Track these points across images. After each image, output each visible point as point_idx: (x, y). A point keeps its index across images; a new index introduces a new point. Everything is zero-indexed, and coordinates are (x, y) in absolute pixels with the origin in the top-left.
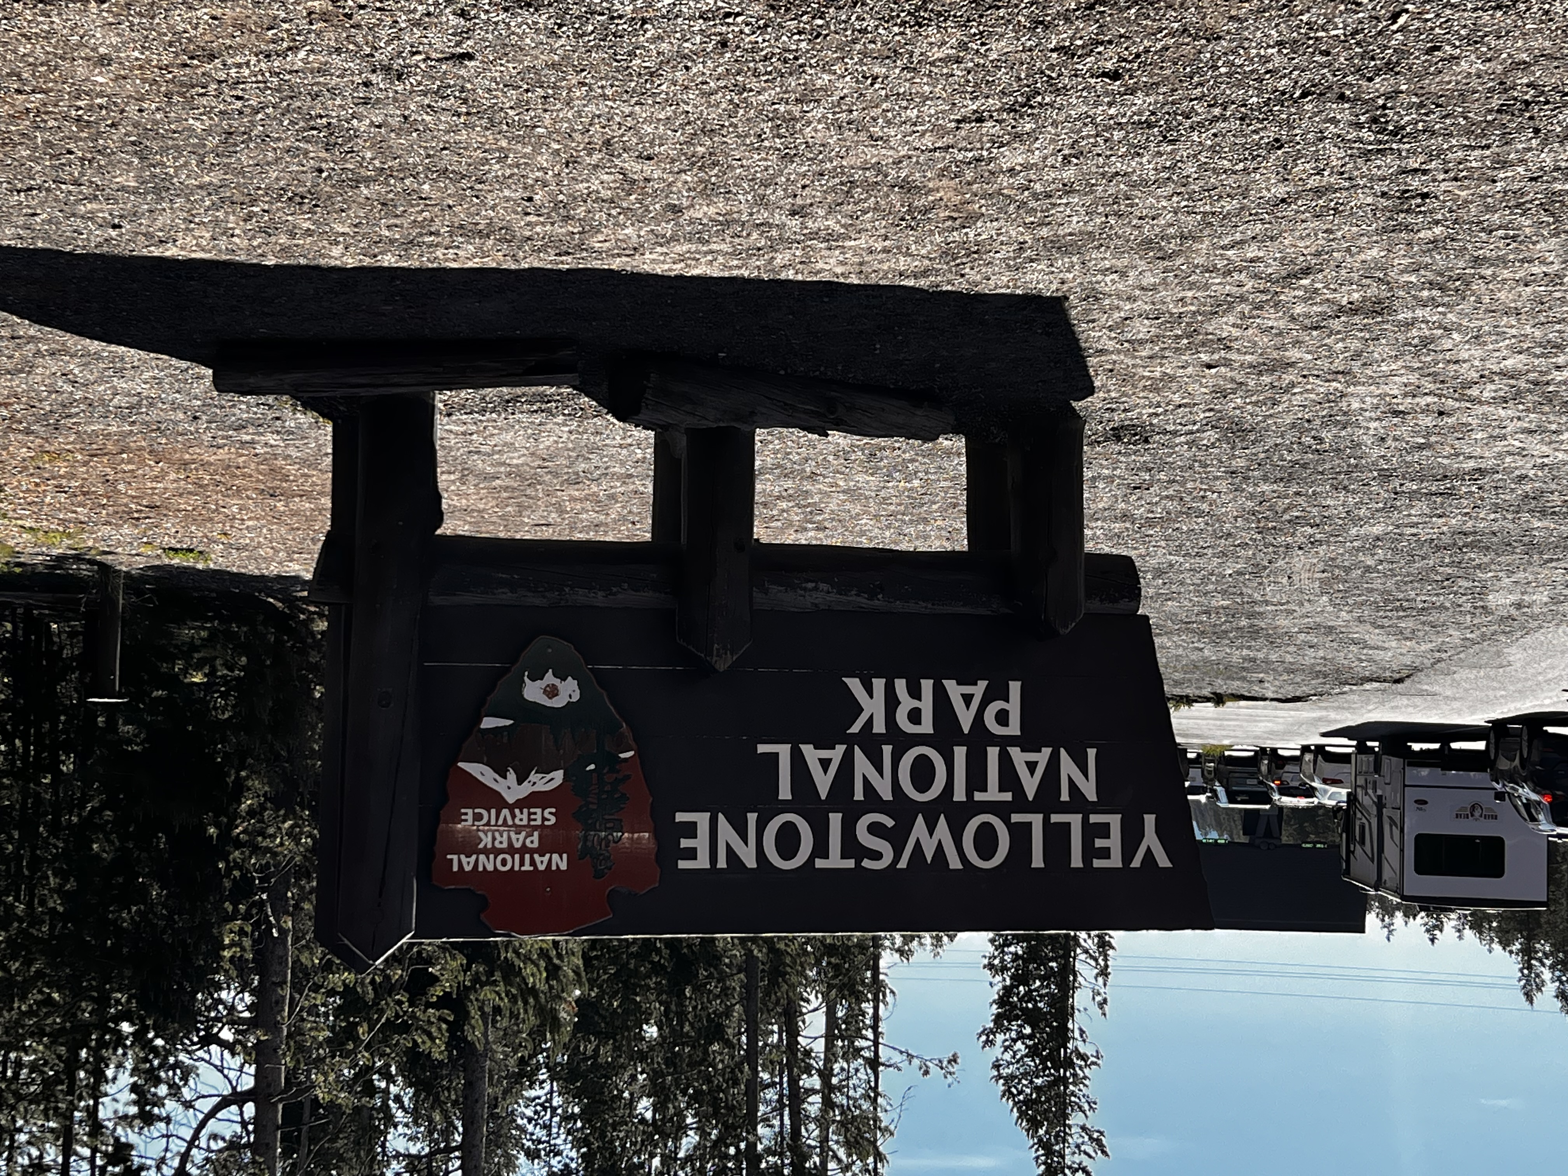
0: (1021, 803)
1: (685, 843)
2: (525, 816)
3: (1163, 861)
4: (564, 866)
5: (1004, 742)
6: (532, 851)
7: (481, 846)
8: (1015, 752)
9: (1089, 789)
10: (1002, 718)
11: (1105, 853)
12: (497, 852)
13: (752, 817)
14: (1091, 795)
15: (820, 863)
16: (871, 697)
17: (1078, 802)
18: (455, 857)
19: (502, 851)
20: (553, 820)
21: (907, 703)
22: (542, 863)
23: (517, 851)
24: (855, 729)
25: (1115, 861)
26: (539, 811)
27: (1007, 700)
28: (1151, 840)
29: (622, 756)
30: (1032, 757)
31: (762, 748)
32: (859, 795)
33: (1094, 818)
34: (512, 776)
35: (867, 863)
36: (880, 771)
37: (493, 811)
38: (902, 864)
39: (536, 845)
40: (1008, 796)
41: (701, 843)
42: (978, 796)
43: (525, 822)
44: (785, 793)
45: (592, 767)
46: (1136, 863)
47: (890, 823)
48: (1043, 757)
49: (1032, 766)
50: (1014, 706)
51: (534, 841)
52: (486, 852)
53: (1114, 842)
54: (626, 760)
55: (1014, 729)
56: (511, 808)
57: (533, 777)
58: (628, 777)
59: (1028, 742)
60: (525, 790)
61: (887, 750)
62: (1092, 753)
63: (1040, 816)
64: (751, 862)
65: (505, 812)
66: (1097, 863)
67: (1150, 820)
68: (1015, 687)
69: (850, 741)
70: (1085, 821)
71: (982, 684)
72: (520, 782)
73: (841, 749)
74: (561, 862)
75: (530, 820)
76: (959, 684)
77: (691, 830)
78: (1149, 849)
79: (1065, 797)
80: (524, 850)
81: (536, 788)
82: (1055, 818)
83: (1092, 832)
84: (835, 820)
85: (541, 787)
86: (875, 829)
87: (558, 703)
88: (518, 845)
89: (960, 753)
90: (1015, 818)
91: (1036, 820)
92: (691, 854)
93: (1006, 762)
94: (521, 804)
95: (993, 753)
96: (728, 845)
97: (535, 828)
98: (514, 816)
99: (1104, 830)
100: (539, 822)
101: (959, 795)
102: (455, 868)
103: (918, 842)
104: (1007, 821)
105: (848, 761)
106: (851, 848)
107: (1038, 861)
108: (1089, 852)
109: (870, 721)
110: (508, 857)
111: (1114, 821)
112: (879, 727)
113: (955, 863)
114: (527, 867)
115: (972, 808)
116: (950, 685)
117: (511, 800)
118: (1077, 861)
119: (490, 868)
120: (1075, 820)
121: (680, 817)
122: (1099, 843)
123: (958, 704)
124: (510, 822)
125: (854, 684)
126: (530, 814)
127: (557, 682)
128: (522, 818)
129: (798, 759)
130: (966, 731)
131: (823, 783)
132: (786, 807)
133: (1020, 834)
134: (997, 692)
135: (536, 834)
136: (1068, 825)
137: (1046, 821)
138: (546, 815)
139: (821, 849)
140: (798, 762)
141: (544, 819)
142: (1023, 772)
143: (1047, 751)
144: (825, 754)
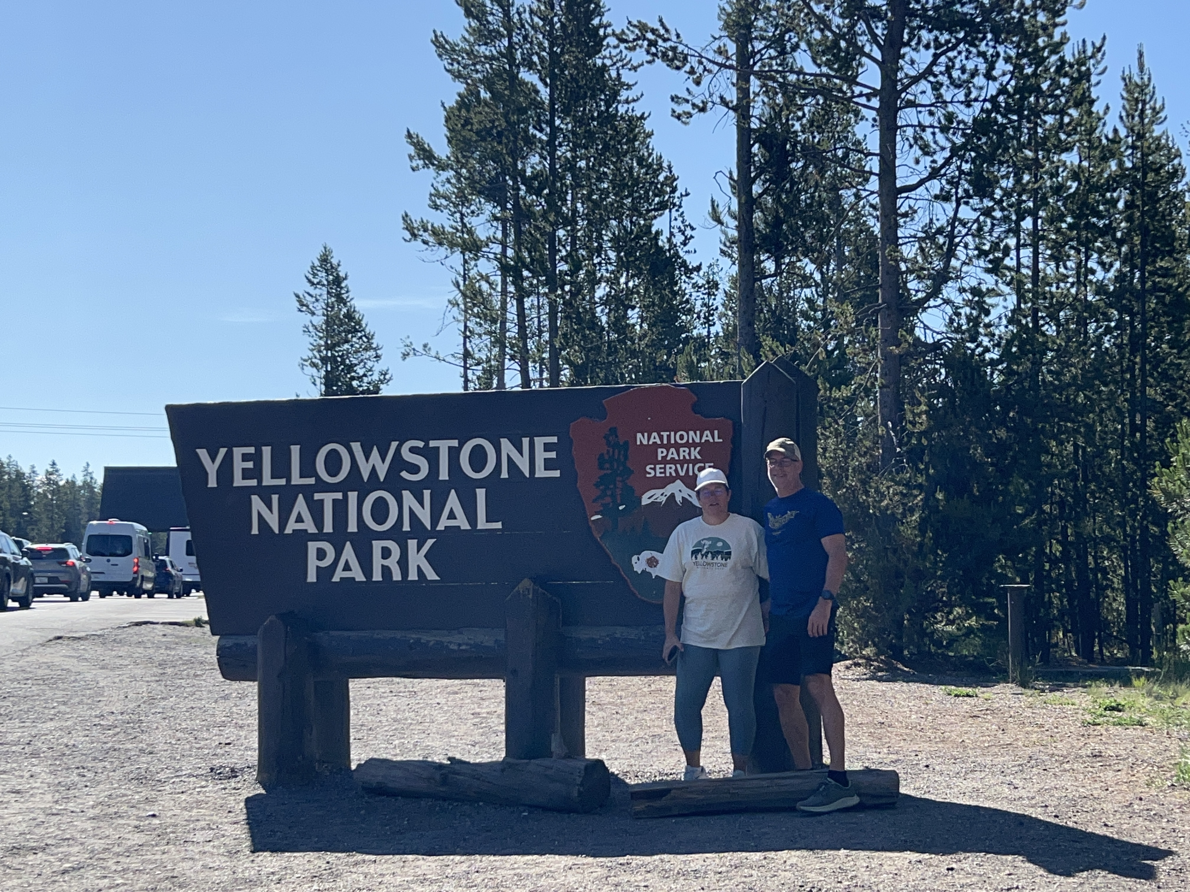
0: (308, 492)
1: (553, 455)
2: (668, 471)
3: (203, 454)
4: (639, 435)
5: (320, 536)
6: (662, 446)
7: (698, 449)
8: (312, 529)
9: (256, 502)
10: (321, 554)
11: (246, 458)
12: (687, 445)
13: (504, 475)
14: (255, 499)
15: (455, 443)
16: (418, 567)
17: (265, 493)
18: (716, 440)
19: (683, 445)
20: (648, 469)
21: (392, 563)
22: (655, 438)
23: (672, 446)
24: (430, 542)
25: (238, 452)
26: (658, 475)
27: (318, 567)
28: (212, 468)
29: (599, 517)
30: (300, 526)
31: (498, 525)
32: (427, 493)
33: (254, 483)
34: (679, 499)
35: (421, 444)
36: (411, 512)
37: (691, 474)
38: (394, 445)
39: (660, 450)
40: (317, 496)
41: (541, 456)
42: (339, 496)
43: (668, 466)
44: (481, 493)
45: (621, 508)
46: (223, 451)
47: (404, 474)
48: (291, 526)
49: (300, 519)
50: (313, 563)
51: (661, 453)
52: (695, 445)
53: (239, 465)
54: (597, 513)
55: (313, 547)
56: (678, 477)
57: (664, 499)
58: (594, 501)
59: (303, 537)
60: (670, 489)
61: (406, 528)
62: (255, 531)
63: (293, 483)
64: (505, 442)
65: (682, 474)
66: (251, 450)
67: (212, 483)
68: (312, 577)
69: (433, 533)
70: (260, 481)
71: (336, 579)
72: (673, 496)
73: (440, 527)
74: (641, 439)
75: (665, 468)
76: (354, 579)
77: (549, 465)
78: (213, 462)
79: (275, 498)
80: (668, 447)
81: (661, 491)
82: (283, 482)
83: (256, 473)
84: (444, 475)
85: (659, 492)
86: (415, 469)
87: (646, 554)
88: (673, 450)
89: (352, 527)
90: (312, 481)
91: (296, 480)
92: (548, 447)
93: (319, 521)
94: (671, 480)
95: (328, 528)
96: (522, 454)
97: (660, 463)
98: (676, 471)
99: (246, 474)
100: (658, 466)
101: (353, 496)
102: (716, 432)
103: (383, 461)
104: (318, 478)
105: (435, 520)
106: (432, 456)
107: (295, 450)
108: (257, 458)
109: (419, 548)
110: (679, 441)
111: (238, 481)
112: (412, 544)
113: (356, 447)
114: (665, 434)
115: (343, 487)
116: (360, 577)
117: (678, 481)
118: (267, 451)
119: (691, 433)
120: (268, 481)
121: (557, 474)
122: (250, 465)
123: (354, 563)
124: (678, 466)
125: (431, 575)
126: (665, 472)
127: (649, 569)
128: (670, 469)
129: (472, 518)
130: (348, 544)
131: (453, 501)
132: (480, 483)
133: (307, 469)
134: (325, 573)
135: (660, 459)
136: (273, 477)
137: (289, 480)
138: (652, 472)
139: (454, 453)
140: (471, 516)
141: (654, 469)
142: (306, 515)
143: (288, 531)
144: (452, 523)
